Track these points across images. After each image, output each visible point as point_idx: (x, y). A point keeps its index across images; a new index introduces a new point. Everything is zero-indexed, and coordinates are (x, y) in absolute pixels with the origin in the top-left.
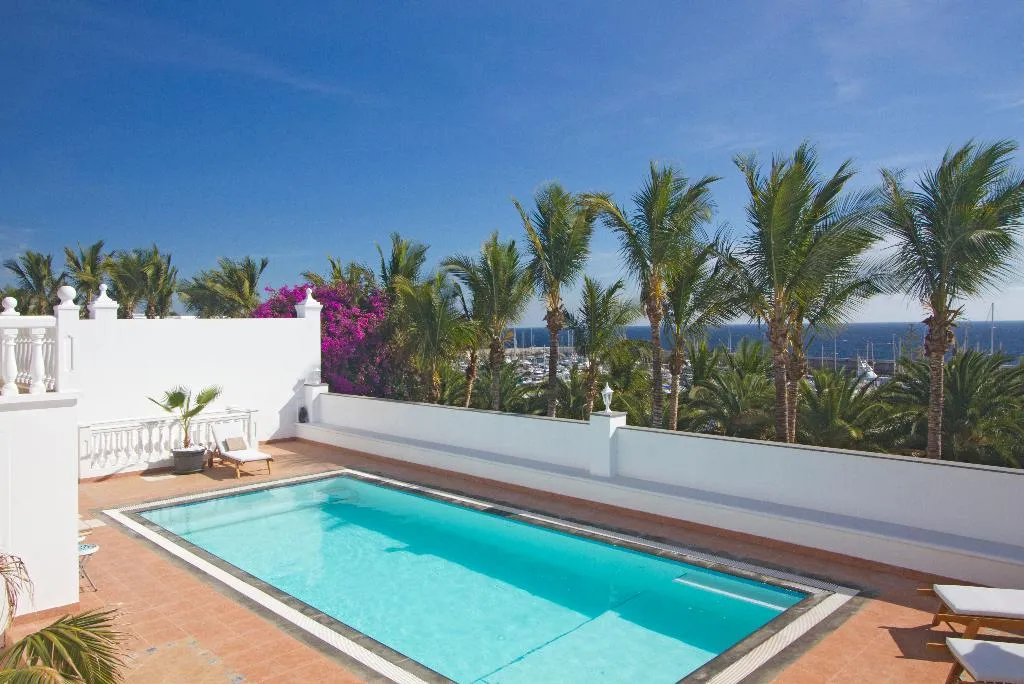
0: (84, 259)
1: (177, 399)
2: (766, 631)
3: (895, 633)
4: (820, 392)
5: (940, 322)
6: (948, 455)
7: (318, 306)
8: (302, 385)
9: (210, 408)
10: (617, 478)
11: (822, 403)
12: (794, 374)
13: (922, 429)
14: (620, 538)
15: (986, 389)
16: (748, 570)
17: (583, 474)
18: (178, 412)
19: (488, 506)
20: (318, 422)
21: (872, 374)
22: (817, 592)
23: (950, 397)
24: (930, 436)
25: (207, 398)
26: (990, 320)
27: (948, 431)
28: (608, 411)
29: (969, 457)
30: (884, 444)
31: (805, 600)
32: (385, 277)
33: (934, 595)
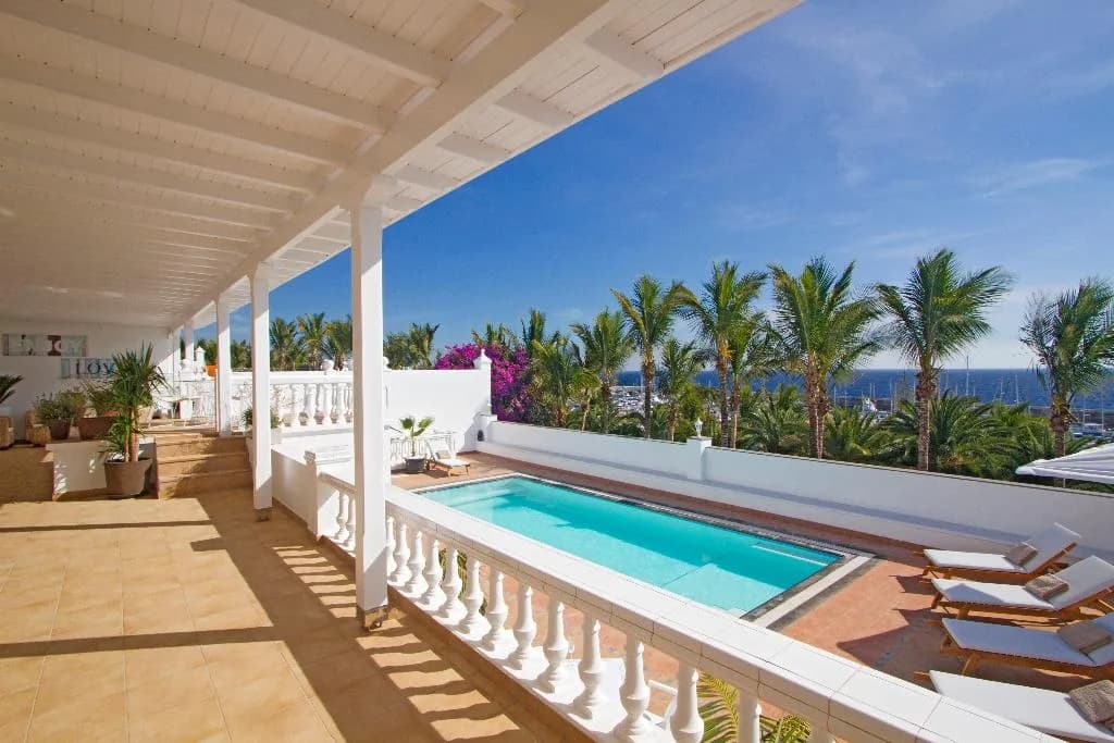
0: (311, 325)
1: (408, 423)
2: (817, 576)
3: (901, 580)
4: (837, 424)
5: (926, 376)
6: (933, 468)
7: (489, 361)
8: (479, 415)
9: (428, 430)
10: (707, 481)
11: (840, 433)
12: (822, 412)
13: (914, 452)
14: (713, 520)
15: (962, 423)
16: (801, 541)
17: (683, 478)
18: (407, 432)
19: (621, 498)
20: (491, 441)
21: (873, 408)
22: (847, 556)
23: (935, 430)
24: (920, 458)
25: (425, 424)
26: (965, 368)
27: (934, 452)
28: (699, 436)
29: (950, 470)
30: (887, 460)
31: (840, 559)
32: (525, 340)
33: (924, 556)
